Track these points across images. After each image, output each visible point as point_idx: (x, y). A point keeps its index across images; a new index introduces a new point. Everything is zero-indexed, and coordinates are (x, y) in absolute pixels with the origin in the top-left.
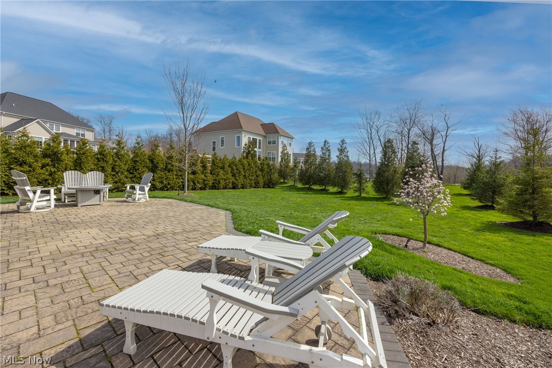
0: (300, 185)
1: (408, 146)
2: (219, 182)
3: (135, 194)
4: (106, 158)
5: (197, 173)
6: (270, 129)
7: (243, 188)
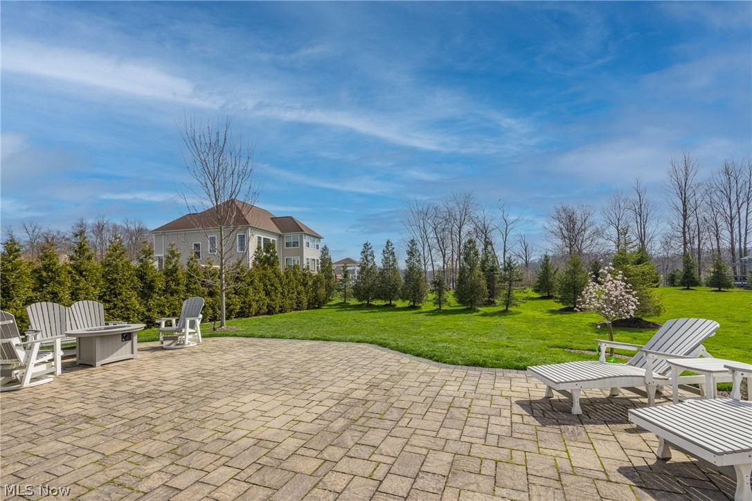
0: (354, 302)
1: (459, 247)
2: (250, 306)
3: (184, 334)
4: (58, 276)
5: (216, 293)
6: (288, 226)
7: (281, 312)
